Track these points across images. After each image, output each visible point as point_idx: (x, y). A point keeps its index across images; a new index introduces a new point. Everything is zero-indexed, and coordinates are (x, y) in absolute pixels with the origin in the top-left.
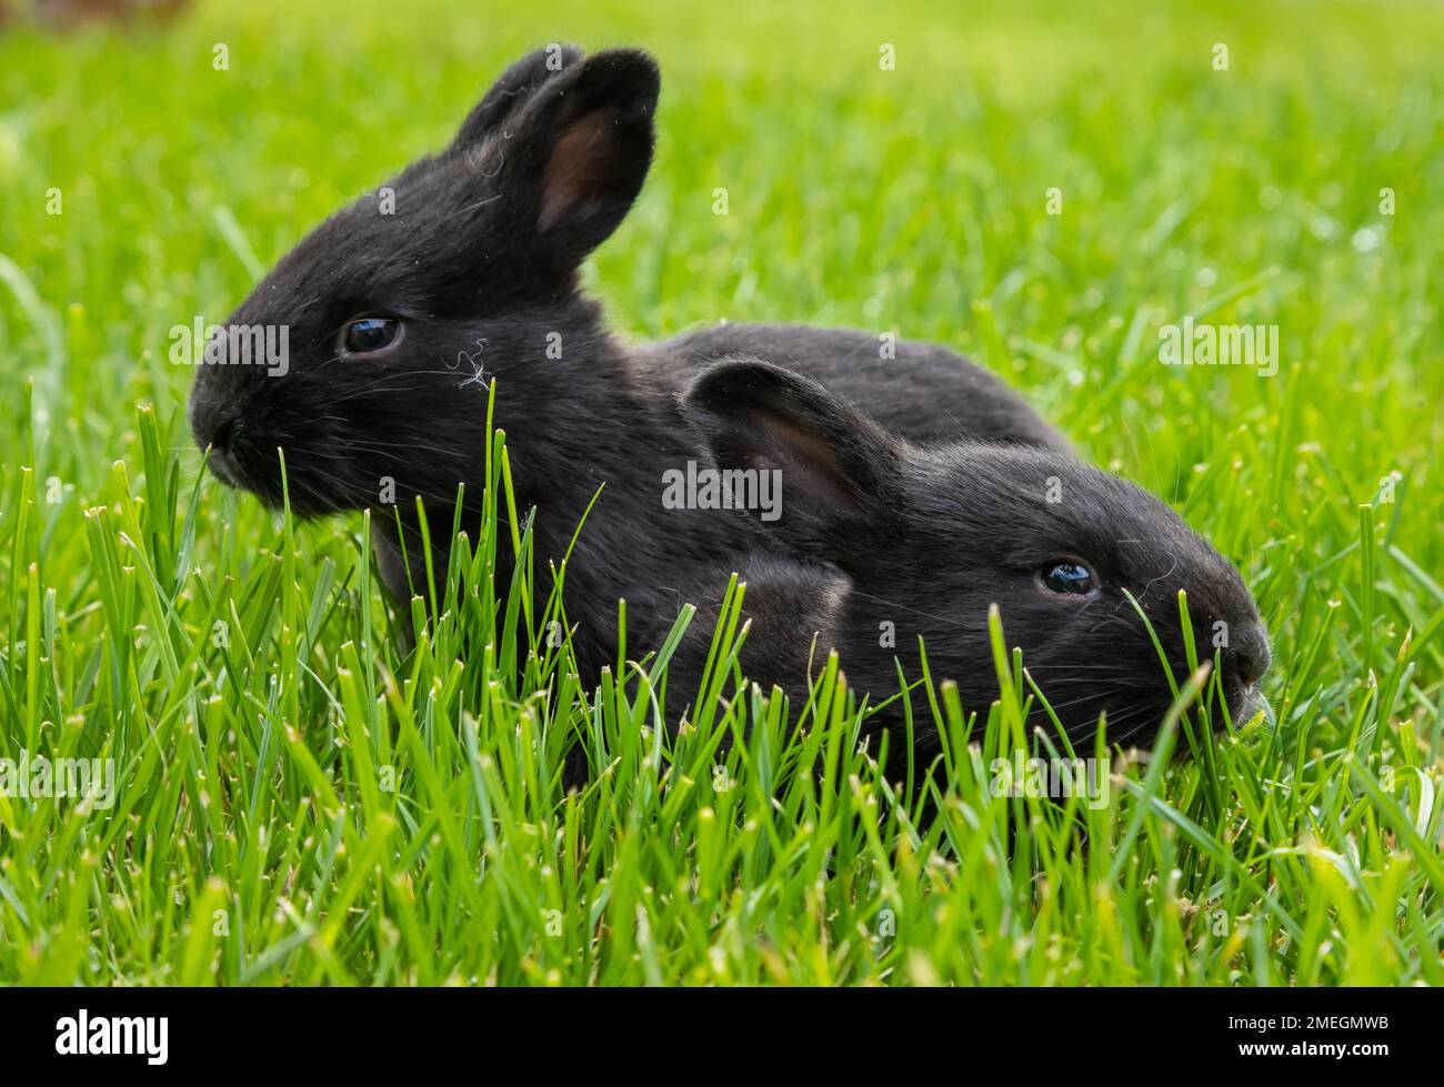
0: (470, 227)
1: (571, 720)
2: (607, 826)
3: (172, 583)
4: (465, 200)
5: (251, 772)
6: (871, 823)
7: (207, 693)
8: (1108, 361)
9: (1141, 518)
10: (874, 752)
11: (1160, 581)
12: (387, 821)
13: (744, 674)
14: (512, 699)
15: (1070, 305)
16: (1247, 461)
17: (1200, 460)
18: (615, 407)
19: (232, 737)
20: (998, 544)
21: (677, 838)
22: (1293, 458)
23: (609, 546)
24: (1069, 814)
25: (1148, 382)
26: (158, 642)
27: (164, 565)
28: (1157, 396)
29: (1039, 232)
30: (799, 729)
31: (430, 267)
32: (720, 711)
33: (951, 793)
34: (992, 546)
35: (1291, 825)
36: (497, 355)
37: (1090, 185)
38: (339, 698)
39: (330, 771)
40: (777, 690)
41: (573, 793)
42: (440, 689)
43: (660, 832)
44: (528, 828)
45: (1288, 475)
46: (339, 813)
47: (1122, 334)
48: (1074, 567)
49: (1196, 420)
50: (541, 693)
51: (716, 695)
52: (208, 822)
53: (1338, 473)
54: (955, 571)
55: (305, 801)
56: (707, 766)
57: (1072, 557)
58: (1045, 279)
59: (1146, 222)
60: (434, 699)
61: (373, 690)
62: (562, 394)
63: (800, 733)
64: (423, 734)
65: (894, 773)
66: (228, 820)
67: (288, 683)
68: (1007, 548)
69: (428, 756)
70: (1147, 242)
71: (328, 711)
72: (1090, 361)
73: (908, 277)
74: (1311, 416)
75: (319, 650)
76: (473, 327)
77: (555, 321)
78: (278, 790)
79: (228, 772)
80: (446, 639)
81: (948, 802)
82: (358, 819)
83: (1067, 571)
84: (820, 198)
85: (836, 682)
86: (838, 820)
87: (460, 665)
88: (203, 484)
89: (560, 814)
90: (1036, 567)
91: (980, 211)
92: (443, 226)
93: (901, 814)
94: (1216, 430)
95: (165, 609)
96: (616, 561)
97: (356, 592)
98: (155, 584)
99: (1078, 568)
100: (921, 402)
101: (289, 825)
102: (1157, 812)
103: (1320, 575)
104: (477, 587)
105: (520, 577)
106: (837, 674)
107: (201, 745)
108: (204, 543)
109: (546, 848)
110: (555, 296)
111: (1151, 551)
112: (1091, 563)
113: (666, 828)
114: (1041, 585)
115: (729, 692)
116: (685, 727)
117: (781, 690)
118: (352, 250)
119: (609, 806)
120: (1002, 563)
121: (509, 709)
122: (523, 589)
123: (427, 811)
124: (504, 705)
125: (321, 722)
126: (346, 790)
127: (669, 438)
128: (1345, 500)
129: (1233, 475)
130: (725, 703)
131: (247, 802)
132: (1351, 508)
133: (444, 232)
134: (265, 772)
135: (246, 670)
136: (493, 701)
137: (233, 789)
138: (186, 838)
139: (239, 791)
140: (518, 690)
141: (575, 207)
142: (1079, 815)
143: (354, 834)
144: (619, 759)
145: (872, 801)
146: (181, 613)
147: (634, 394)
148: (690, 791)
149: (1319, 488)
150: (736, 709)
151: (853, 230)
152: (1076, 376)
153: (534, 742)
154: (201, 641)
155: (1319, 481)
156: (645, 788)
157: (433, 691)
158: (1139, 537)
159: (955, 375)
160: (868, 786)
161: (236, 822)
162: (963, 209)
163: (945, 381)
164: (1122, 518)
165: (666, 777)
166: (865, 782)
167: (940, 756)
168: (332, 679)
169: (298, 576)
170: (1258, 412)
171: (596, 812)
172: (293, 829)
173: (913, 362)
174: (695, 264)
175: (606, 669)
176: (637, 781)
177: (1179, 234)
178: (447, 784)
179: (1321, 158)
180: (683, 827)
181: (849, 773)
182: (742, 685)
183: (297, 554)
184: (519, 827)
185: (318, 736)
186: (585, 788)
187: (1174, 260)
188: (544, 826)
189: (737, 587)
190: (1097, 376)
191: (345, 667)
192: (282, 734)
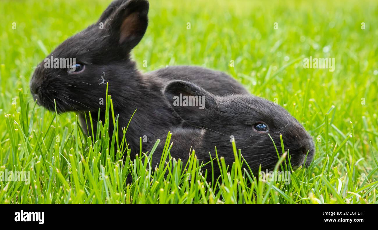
0: (102, 42)
1: (128, 167)
2: (137, 193)
3: (27, 134)
4: (102, 35)
5: (48, 180)
6: (203, 193)
7: (36, 160)
8: (262, 79)
9: (279, 112)
10: (204, 175)
11: (284, 128)
12: (82, 192)
13: (171, 155)
14: (113, 162)
15: (253, 65)
16: (297, 103)
17: (285, 103)
18: (139, 88)
19: (43, 172)
20: (243, 119)
21: (155, 196)
22: (308, 103)
23: (138, 122)
24: (252, 190)
25: (272, 84)
26: (24, 148)
27: (25, 129)
28: (274, 88)
29: (245, 47)
30: (185, 169)
31: (92, 51)
32: (165, 165)
33: (223, 184)
34: (242, 119)
35: (307, 192)
36: (108, 75)
37: (258, 36)
38: (70, 162)
39: (68, 180)
40: (180, 160)
41: (128, 185)
42: (96, 159)
43: (150, 195)
44: (117, 194)
45: (306, 107)
46: (70, 190)
47: (266, 72)
48: (262, 125)
49: (284, 93)
50: (120, 160)
51: (164, 161)
52: (37, 193)
53: (319, 106)
54: (232, 126)
55: (61, 187)
56: (162, 179)
57: (262, 122)
58: (247, 59)
59: (272, 45)
60: (94, 162)
61: (78, 159)
62: (125, 84)
63: (185, 170)
64: (91, 171)
65: (209, 180)
66: (42, 193)
67: (57, 159)
68: (245, 120)
69: (92, 176)
70: (272, 50)
71: (67, 165)
72: (258, 79)
73: (213, 58)
74: (312, 92)
75: (65, 151)
76: (102, 67)
77: (124, 66)
78: (55, 185)
79: (42, 181)
80: (97, 147)
81: (222, 187)
82: (75, 192)
83: (261, 126)
84: (190, 39)
85: (194, 157)
86: (195, 191)
87: (100, 154)
88: (35, 109)
89: (125, 191)
90: (253, 125)
91: (231, 42)
92: (96, 41)
93: (210, 190)
94: (289, 96)
95: (26, 140)
96: (139, 125)
97: (74, 136)
98: (23, 133)
99: (264, 125)
100: (217, 86)
101: (57, 193)
102: (274, 189)
103: (315, 131)
104: (104, 134)
105: (115, 131)
106: (194, 156)
107: (35, 174)
108: (36, 124)
109: (122, 199)
110: (124, 60)
111: (282, 120)
112: (267, 124)
113: (152, 194)
114: (254, 129)
115: (168, 160)
116: (156, 169)
117: (181, 160)
118: (72, 46)
119: (138, 188)
120: (244, 124)
121: (112, 164)
122: (116, 134)
123: (92, 190)
124: (111, 163)
125: (65, 168)
126: (72, 185)
127: (153, 94)
128: (320, 113)
129: (293, 107)
130: (167, 163)
131: (47, 188)
132: (322, 115)
133: (96, 43)
134: (51, 180)
135: (46, 155)
136: (108, 162)
137: (43, 185)
138: (31, 197)
139: (45, 185)
140: (115, 160)
141: (129, 37)
142: (254, 190)
143: (74, 196)
144: (140, 177)
145: (203, 187)
146: (30, 141)
147: (143, 85)
148: (158, 184)
149: (314, 110)
150: (169, 165)
151: (199, 47)
152: (254, 83)
153: (119, 173)
154: (35, 148)
155: (314, 108)
156: (147, 184)
157: (93, 160)
158: (279, 117)
159: (226, 79)
160: (202, 183)
161: (44, 193)
162: (226, 42)
163: (224, 81)
164: (274, 112)
165: (152, 181)
166: (202, 182)
167: (220, 176)
168: (68, 158)
169: (59, 132)
170: (299, 91)
171: (134, 190)
172: (58, 194)
173: (216, 76)
174: (159, 55)
175: (137, 155)
176: (145, 182)
177: (280, 48)
178: (97, 183)
179: (315, 29)
180: (156, 193)
181: (197, 180)
182: (171, 158)
183: (59, 127)
184: (115, 193)
185: (64, 172)
186: (132, 184)
187: (279, 55)
188: (121, 193)
189: (170, 134)
190: (259, 83)
191: (71, 154)
192: (55, 171)
